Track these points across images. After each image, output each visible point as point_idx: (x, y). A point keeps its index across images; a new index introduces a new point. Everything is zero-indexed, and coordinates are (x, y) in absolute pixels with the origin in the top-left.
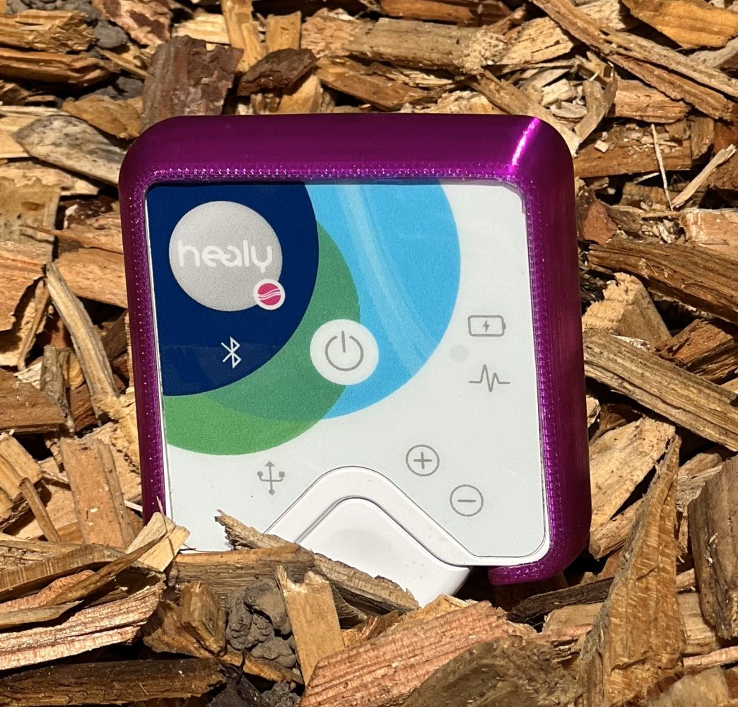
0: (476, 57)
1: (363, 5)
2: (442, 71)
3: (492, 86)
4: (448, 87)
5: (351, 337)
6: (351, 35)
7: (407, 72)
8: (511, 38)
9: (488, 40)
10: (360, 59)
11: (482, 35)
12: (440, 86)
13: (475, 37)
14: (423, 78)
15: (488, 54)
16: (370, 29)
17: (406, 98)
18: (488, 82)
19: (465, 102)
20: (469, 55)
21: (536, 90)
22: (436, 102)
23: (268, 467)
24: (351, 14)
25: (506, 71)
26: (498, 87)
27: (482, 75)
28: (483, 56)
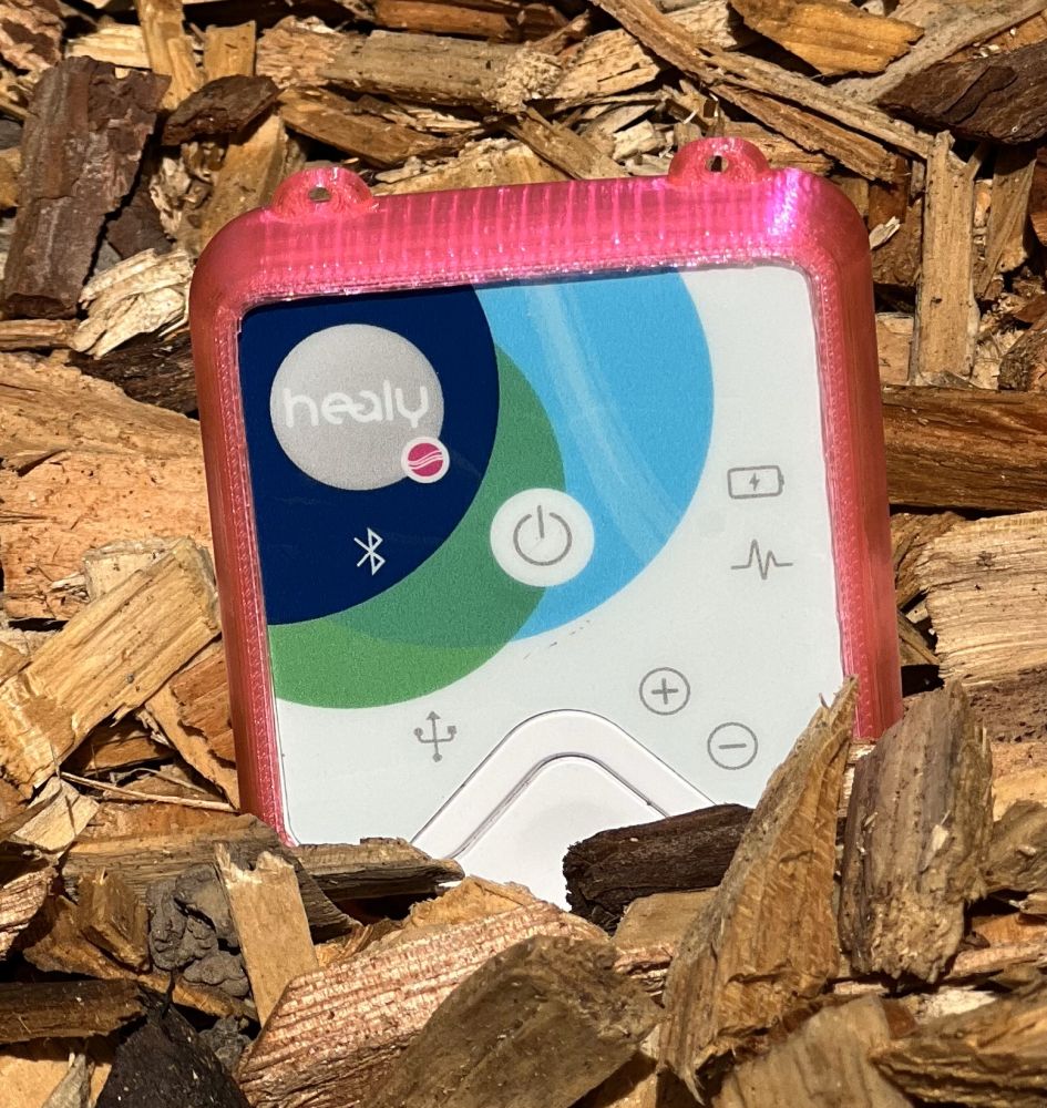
0: (515, 88)
1: (349, 11)
2: (464, 108)
3: (539, 131)
4: (475, 132)
5: (552, 515)
6: (330, 56)
7: (413, 110)
8: (567, 60)
9: (533, 63)
10: (342, 90)
11: (525, 56)
12: (462, 132)
13: (515, 57)
14: (437, 120)
15: (533, 83)
16: (358, 47)
17: (411, 149)
18: (533, 124)
19: (499, 155)
20: (505, 85)
21: (604, 137)
22: (456, 155)
23: (430, 722)
24: (330, 24)
25: (560, 108)
26: (547, 132)
27: (525, 115)
28: (526, 86)
